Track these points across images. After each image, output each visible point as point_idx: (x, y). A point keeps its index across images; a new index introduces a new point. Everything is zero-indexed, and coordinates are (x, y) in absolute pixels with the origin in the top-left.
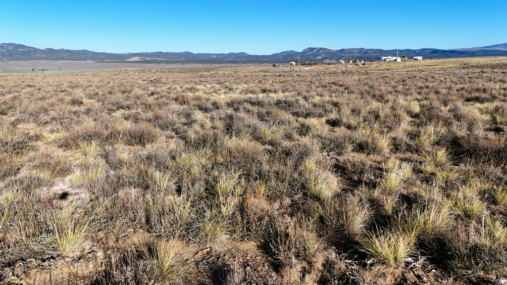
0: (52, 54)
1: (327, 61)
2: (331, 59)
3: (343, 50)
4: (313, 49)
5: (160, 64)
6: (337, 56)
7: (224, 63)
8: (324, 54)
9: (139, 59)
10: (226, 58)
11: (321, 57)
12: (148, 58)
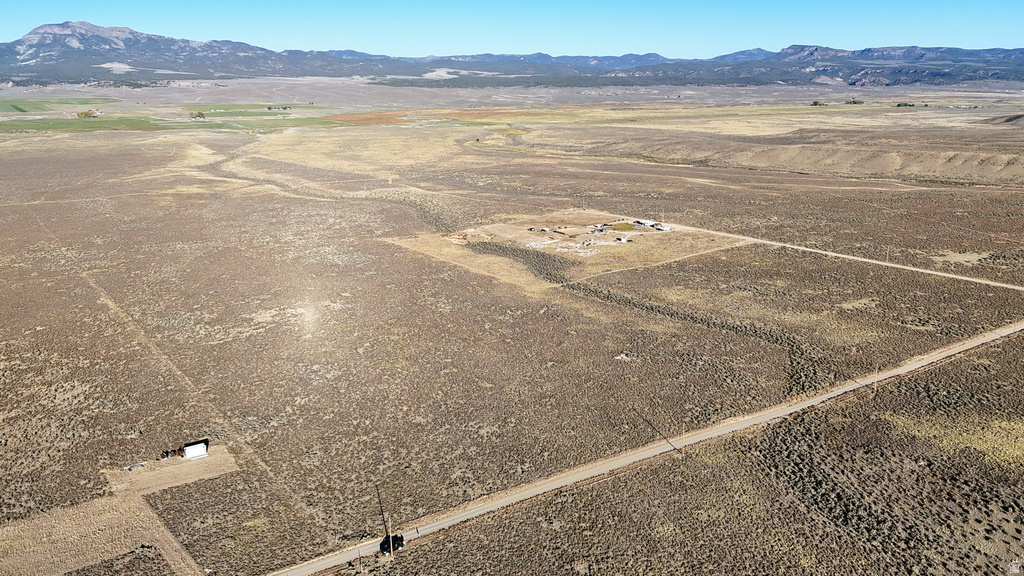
0: (296, 62)
1: (822, 79)
3: (869, 50)
4: (803, 48)
5: (482, 87)
6: (848, 68)
7: (605, 85)
8: (823, 60)
9: (448, 73)
10: (614, 71)
11: (814, 69)
12: (464, 72)
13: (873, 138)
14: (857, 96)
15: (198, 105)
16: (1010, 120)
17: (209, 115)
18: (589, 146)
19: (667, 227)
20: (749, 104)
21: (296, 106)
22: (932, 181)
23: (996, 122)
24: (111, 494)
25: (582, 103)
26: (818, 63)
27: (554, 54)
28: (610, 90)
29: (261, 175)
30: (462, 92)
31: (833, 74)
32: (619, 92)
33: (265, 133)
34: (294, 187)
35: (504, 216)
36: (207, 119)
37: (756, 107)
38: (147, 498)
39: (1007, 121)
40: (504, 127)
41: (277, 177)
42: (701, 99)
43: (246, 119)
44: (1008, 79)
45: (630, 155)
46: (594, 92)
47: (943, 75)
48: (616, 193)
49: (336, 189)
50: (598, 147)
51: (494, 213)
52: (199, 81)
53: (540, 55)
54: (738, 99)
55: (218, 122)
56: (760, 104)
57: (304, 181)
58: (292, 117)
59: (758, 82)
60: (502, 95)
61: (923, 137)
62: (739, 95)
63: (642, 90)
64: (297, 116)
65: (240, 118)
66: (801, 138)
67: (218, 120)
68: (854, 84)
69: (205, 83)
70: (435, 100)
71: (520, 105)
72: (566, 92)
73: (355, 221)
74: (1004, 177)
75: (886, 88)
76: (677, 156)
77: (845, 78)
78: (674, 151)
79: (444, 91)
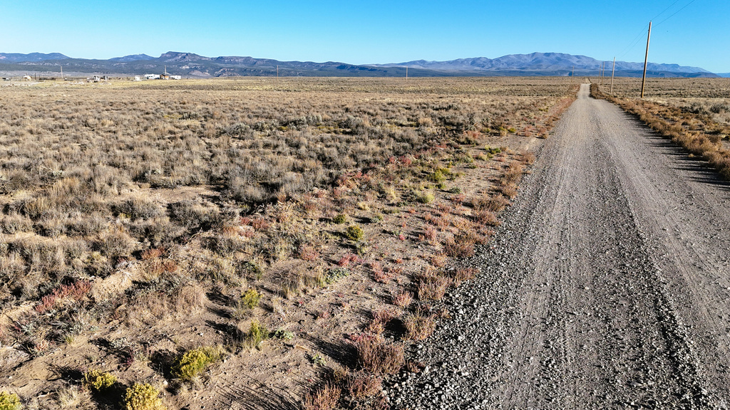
1: (196, 73)
2: (203, 70)
3: (222, 58)
4: (177, 54)
6: (211, 67)
8: (193, 62)
11: (188, 67)
26: (190, 64)
77: (211, 72)
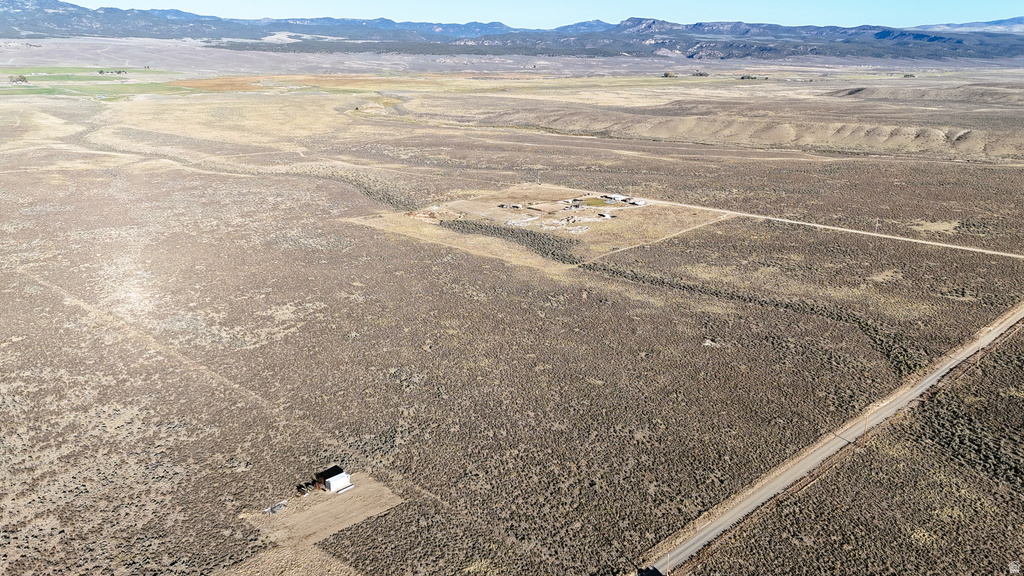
0: (117, 21)
1: (663, 51)
3: (700, 24)
4: (640, 21)
6: (684, 41)
7: (458, 53)
8: (660, 33)
9: (290, 37)
10: (462, 39)
11: (653, 42)
12: (306, 36)
13: (751, 109)
14: (699, 68)
15: (13, 67)
16: (852, 93)
17: (33, 79)
18: (482, 117)
19: (641, 202)
20: (604, 76)
21: (131, 70)
22: (829, 151)
23: (840, 95)
24: (275, 545)
25: (441, 70)
26: (656, 36)
27: (397, 20)
28: (465, 59)
29: (147, 148)
30: (312, 58)
31: (672, 47)
32: (474, 61)
33: (110, 100)
34: (194, 162)
35: (460, 192)
36: (31, 83)
37: (612, 79)
38: (323, 545)
39: (850, 94)
40: (375, 95)
41: (167, 149)
42: (558, 69)
43: (78, 83)
44: (825, 54)
45: (527, 126)
46: (448, 60)
47: (771, 49)
48: (556, 167)
49: (248, 163)
50: (490, 118)
51: (448, 189)
52: (7, 40)
53: (383, 21)
54: (592, 71)
55: (47, 87)
56: (614, 74)
57: (204, 155)
58: (131, 82)
59: (605, 54)
60: (355, 61)
61: (795, 108)
62: (591, 66)
63: (497, 59)
64: (138, 81)
65: (70, 83)
66: (680, 110)
67: (45, 84)
68: (692, 57)
69: (14, 43)
70: (283, 65)
71: (377, 72)
72: (421, 59)
73: (298, 200)
74: (891, 147)
75: (722, 61)
76: (577, 127)
77: (683, 50)
78: (572, 122)
79: (290, 56)
